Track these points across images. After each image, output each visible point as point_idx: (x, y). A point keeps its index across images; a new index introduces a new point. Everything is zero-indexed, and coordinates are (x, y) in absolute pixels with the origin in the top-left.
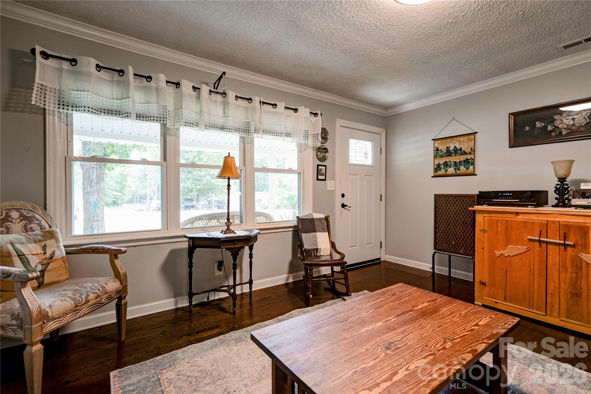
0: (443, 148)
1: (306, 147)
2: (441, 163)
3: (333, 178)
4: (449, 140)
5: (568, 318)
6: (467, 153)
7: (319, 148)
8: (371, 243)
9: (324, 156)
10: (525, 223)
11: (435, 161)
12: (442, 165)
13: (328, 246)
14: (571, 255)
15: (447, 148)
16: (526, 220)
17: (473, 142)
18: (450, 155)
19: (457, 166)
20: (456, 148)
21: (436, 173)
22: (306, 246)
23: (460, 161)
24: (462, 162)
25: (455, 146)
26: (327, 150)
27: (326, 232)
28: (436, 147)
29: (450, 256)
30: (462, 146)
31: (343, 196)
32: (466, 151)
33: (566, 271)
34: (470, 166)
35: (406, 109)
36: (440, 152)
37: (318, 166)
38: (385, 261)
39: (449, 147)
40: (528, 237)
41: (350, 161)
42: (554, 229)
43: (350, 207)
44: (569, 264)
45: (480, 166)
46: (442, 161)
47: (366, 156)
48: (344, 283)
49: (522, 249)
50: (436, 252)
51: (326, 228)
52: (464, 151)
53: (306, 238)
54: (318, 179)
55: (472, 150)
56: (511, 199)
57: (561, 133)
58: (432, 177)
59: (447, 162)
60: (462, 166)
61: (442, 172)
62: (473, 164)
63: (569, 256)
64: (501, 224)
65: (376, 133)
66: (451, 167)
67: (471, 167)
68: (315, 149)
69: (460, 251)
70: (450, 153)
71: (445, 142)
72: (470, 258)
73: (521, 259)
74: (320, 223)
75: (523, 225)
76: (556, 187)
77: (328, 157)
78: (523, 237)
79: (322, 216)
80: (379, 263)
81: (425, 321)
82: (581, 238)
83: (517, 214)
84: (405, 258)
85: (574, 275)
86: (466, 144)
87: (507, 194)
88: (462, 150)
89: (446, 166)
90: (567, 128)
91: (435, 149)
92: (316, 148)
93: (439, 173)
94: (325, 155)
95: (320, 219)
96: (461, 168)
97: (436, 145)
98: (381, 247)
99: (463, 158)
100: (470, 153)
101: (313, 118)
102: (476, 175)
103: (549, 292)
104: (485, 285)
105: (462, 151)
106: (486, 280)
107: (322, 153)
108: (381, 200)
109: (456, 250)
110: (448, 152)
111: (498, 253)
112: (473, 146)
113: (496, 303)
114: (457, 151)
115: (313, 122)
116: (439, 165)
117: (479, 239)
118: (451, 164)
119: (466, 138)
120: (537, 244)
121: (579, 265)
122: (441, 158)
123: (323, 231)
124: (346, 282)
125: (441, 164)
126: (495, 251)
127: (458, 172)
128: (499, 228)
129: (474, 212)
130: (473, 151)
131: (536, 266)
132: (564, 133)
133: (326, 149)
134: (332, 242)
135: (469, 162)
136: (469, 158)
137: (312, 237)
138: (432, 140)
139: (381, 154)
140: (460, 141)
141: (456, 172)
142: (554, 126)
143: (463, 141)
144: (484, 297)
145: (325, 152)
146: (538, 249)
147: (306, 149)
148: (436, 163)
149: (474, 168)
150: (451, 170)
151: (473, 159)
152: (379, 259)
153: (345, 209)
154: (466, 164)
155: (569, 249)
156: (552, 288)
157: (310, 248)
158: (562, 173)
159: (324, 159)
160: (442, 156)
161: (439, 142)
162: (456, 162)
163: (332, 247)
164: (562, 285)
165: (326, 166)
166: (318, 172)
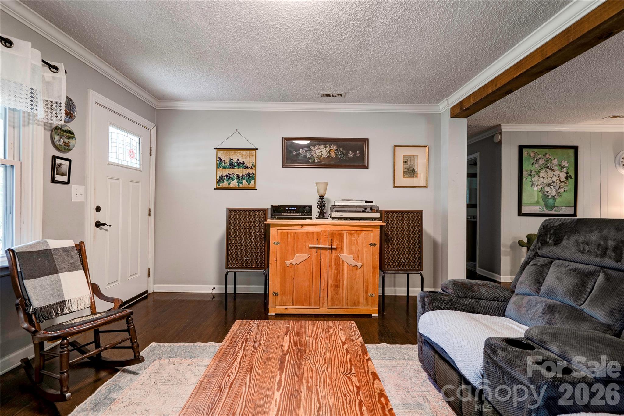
0: (226, 159)
1: (26, 119)
2: (224, 174)
3: (82, 181)
4: (232, 152)
5: (332, 306)
6: (249, 167)
7: (57, 128)
8: (137, 273)
9: (66, 144)
10: (307, 233)
11: (218, 172)
12: (225, 178)
13: (87, 292)
14: (334, 256)
15: (231, 160)
16: (308, 231)
17: (254, 158)
18: (233, 167)
19: (239, 179)
20: (239, 161)
21: (219, 185)
22: (37, 302)
23: (242, 175)
24: (244, 176)
25: (238, 159)
26: (74, 134)
27: (79, 269)
28: (219, 157)
29: (235, 273)
30: (244, 160)
31: (98, 209)
32: (248, 165)
33: (332, 269)
34: (251, 181)
35: (179, 107)
36: (223, 163)
37: (54, 158)
38: (153, 292)
39: (232, 159)
40: (311, 245)
41: (110, 158)
42: (325, 236)
43: (110, 226)
44: (333, 264)
45: (260, 181)
46: (225, 173)
47: (132, 155)
48: (130, 345)
49: (305, 256)
50: (229, 271)
51: (79, 263)
52: (246, 165)
53: (35, 288)
54: (53, 181)
55: (253, 165)
56: (295, 213)
57: (314, 160)
58: (214, 189)
59: (230, 175)
60: (245, 180)
61: (225, 184)
62: (254, 179)
63: (333, 257)
64: (290, 236)
65: (145, 127)
66: (234, 180)
67: (253, 182)
68: (49, 128)
69: (252, 265)
70: (233, 165)
71: (229, 154)
72: (261, 272)
73: (304, 265)
74: (66, 257)
75: (306, 235)
76: (318, 203)
77: (74, 146)
78: (306, 245)
79: (70, 243)
80: (146, 297)
81: (309, 361)
82: (340, 242)
83: (302, 226)
84: (182, 284)
85: (336, 271)
86: (248, 159)
87: (292, 208)
88: (244, 163)
89: (229, 178)
90: (318, 157)
91: (218, 159)
92: (51, 127)
93: (222, 185)
94: (69, 142)
95: (65, 250)
96: (243, 182)
97: (219, 155)
98: (149, 276)
99: (245, 172)
100: (252, 168)
101: (49, 74)
102: (256, 189)
103: (322, 288)
104: (278, 295)
105: (245, 165)
106: (278, 290)
107: (63, 137)
108: (150, 215)
109: (249, 265)
110: (231, 164)
111: (288, 263)
112: (254, 161)
113: (286, 309)
114: (240, 164)
115: (47, 79)
116: (221, 177)
117: (273, 252)
118: (234, 177)
119: (248, 152)
120: (315, 250)
121: (339, 263)
122: (224, 170)
123: (74, 268)
124: (133, 343)
125: (224, 176)
126: (286, 261)
127: (241, 186)
128: (289, 240)
129: (269, 226)
130: (254, 167)
131: (314, 269)
132: (316, 161)
133: (70, 132)
134: (92, 284)
135: (250, 177)
136: (251, 173)
137: (50, 283)
138: (215, 149)
139: (150, 155)
140: (243, 155)
141: (238, 185)
142: (311, 154)
143: (245, 155)
144: (277, 307)
145: (69, 138)
146: (315, 254)
147: (29, 123)
148: (219, 174)
149: (255, 183)
150: (234, 183)
151: (254, 174)
152: (146, 292)
153: (102, 229)
154: (248, 178)
155: (333, 251)
156: (324, 285)
157: (47, 304)
158: (322, 192)
159: (67, 148)
160: (225, 168)
161: (222, 152)
162: (239, 176)
163: (94, 292)
164: (329, 280)
165: (70, 161)
166: (55, 169)
